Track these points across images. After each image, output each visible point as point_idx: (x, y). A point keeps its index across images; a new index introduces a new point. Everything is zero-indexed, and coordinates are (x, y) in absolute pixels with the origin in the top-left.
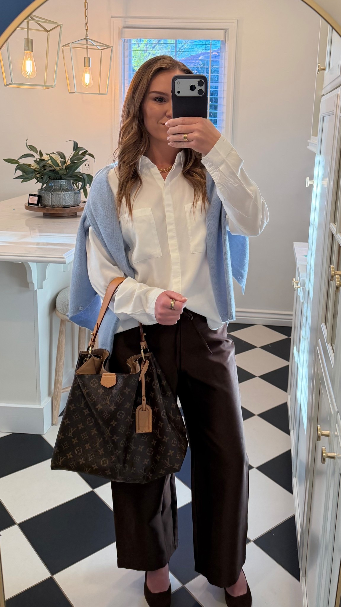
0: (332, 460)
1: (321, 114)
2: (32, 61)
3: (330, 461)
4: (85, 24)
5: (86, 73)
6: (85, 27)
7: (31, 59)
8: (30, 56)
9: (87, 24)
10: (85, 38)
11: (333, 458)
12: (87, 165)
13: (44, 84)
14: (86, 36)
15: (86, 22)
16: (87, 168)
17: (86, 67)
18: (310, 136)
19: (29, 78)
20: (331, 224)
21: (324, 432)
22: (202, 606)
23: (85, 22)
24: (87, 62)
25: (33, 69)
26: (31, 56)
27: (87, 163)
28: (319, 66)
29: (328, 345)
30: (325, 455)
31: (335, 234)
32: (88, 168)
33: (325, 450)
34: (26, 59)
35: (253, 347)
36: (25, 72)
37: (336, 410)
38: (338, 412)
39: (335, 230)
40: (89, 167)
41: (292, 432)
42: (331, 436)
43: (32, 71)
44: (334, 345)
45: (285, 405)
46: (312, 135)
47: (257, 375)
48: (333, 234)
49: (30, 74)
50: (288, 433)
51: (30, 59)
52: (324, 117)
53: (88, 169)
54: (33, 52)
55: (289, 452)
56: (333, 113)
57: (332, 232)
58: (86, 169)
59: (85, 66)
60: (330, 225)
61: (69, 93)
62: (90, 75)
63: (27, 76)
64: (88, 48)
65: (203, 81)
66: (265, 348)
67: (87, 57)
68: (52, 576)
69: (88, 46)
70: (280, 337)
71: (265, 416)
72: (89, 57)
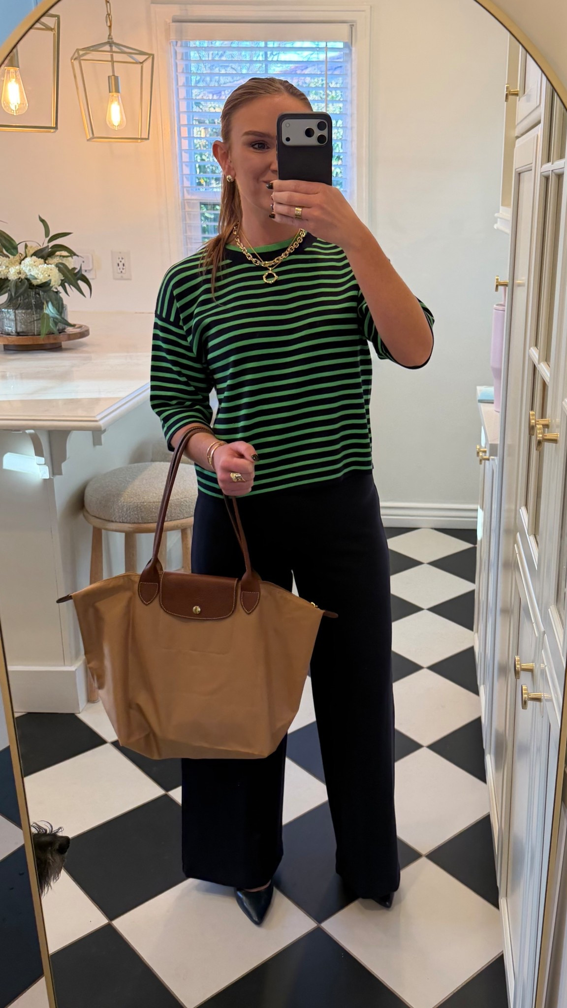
0: (538, 703)
1: (516, 169)
2: (19, 84)
3: (536, 705)
4: (106, 17)
5: (112, 103)
6: (107, 22)
7: (17, 80)
9: (110, 16)
10: (106, 41)
11: (538, 699)
12: (121, 264)
14: (109, 38)
15: (108, 12)
16: (121, 270)
17: (112, 92)
18: (499, 207)
19: (15, 114)
20: (532, 348)
21: (525, 666)
23: (106, 13)
24: (114, 84)
25: (22, 98)
26: (16, 76)
27: (121, 262)
28: (507, 88)
29: (530, 537)
30: (526, 696)
31: (537, 363)
32: (123, 269)
33: (526, 690)
34: (9, 81)
35: (416, 563)
36: (8, 102)
37: (542, 629)
38: (544, 633)
39: (537, 357)
40: (124, 267)
42: (536, 671)
43: (19, 103)
44: (538, 538)
45: (471, 649)
46: (502, 205)
47: (425, 607)
48: (535, 365)
49: (17, 107)
51: (14, 80)
52: (520, 174)
53: (123, 271)
54: (18, 67)
56: (531, 167)
57: (533, 362)
58: (119, 271)
59: (110, 92)
60: (530, 351)
61: (87, 140)
62: (121, 106)
63: (13, 111)
64: (114, 60)
65: (325, 121)
66: (435, 564)
67: (114, 75)
68: (110, 922)
69: (114, 54)
70: (460, 545)
71: (439, 668)
72: (116, 75)
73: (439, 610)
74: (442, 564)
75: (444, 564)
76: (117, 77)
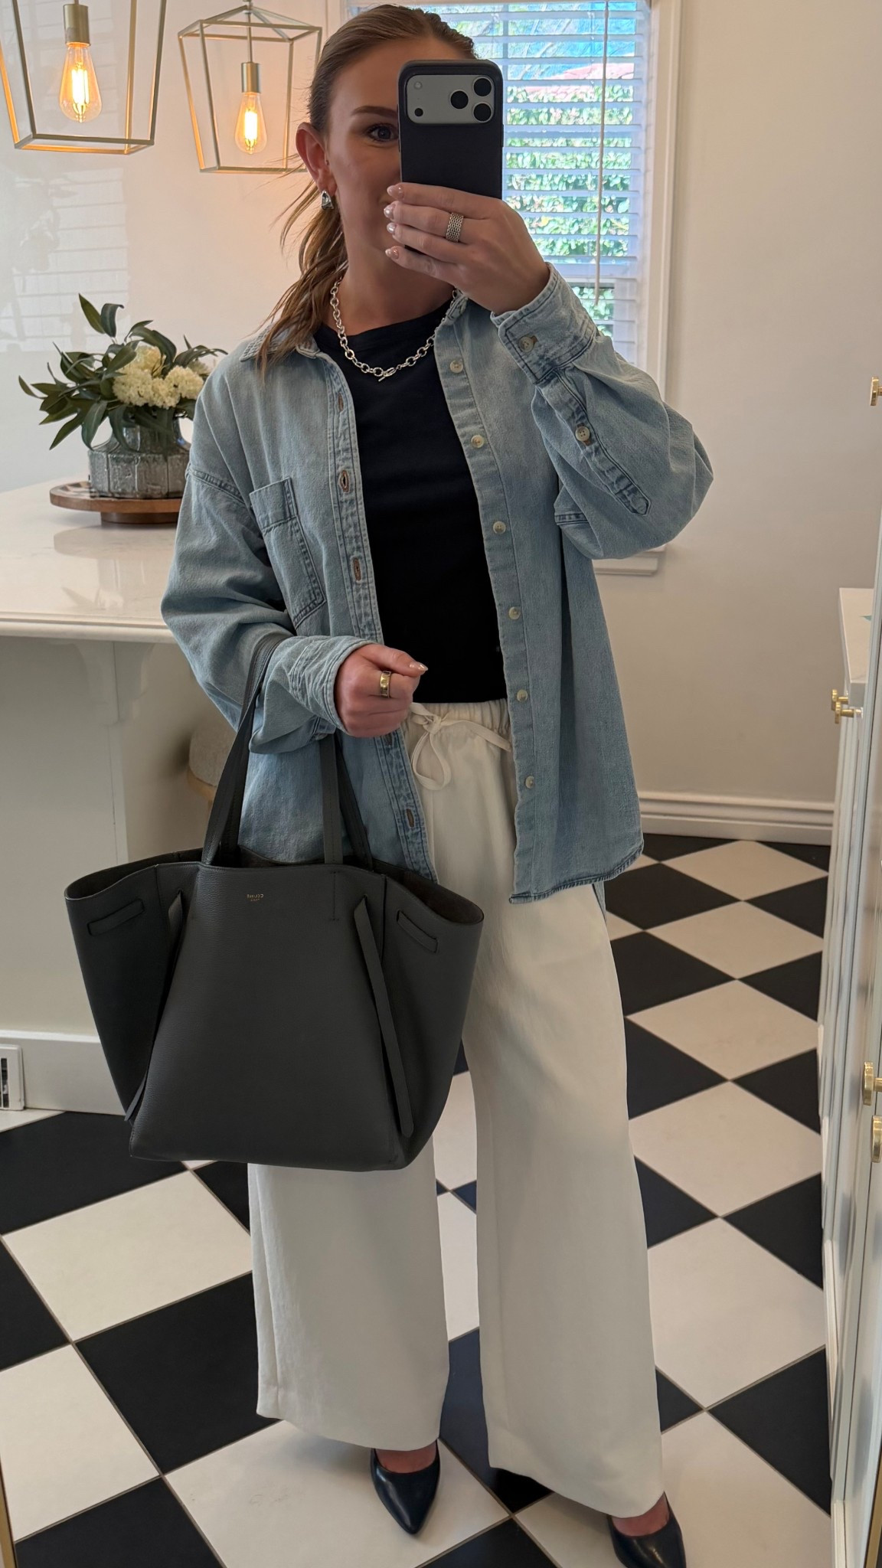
2: (90, 70)
5: (247, 110)
7: (86, 66)
8: (82, 58)
13: (124, 138)
17: (247, 92)
19: (81, 120)
22: (557, 1565)
24: (251, 78)
25: (91, 94)
26: (84, 58)
34: (74, 65)
36: (70, 101)
41: (825, 1123)
43: (87, 102)
45: (812, 1054)
47: (737, 972)
49: (84, 107)
50: (816, 1127)
51: (81, 63)
54: (89, 43)
55: (818, 1178)
59: (245, 88)
61: (202, 171)
62: (259, 116)
63: (77, 116)
64: (253, 35)
65: (489, 78)
66: (760, 902)
67: (251, 62)
68: (162, 1476)
69: (252, 28)
70: (802, 873)
71: (752, 1083)
72: (254, 61)
73: (761, 981)
74: (768, 903)
75: (776, 904)
76: (257, 65)
